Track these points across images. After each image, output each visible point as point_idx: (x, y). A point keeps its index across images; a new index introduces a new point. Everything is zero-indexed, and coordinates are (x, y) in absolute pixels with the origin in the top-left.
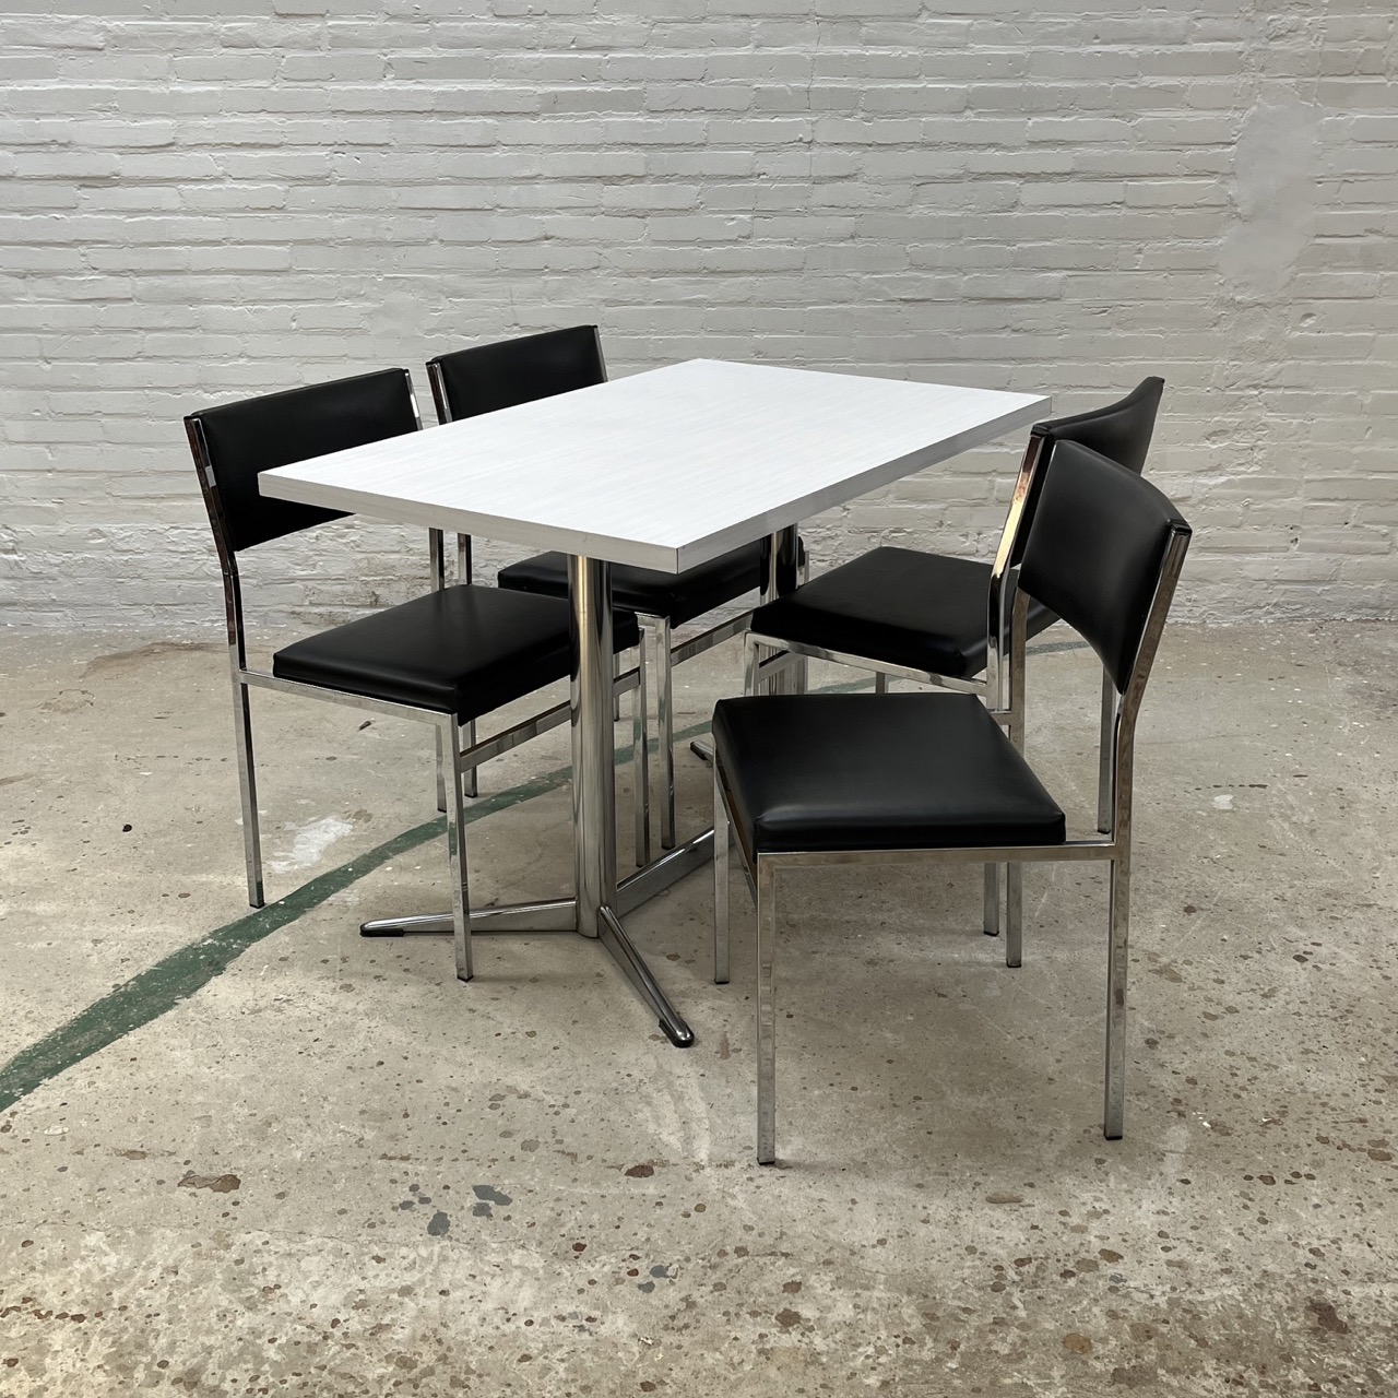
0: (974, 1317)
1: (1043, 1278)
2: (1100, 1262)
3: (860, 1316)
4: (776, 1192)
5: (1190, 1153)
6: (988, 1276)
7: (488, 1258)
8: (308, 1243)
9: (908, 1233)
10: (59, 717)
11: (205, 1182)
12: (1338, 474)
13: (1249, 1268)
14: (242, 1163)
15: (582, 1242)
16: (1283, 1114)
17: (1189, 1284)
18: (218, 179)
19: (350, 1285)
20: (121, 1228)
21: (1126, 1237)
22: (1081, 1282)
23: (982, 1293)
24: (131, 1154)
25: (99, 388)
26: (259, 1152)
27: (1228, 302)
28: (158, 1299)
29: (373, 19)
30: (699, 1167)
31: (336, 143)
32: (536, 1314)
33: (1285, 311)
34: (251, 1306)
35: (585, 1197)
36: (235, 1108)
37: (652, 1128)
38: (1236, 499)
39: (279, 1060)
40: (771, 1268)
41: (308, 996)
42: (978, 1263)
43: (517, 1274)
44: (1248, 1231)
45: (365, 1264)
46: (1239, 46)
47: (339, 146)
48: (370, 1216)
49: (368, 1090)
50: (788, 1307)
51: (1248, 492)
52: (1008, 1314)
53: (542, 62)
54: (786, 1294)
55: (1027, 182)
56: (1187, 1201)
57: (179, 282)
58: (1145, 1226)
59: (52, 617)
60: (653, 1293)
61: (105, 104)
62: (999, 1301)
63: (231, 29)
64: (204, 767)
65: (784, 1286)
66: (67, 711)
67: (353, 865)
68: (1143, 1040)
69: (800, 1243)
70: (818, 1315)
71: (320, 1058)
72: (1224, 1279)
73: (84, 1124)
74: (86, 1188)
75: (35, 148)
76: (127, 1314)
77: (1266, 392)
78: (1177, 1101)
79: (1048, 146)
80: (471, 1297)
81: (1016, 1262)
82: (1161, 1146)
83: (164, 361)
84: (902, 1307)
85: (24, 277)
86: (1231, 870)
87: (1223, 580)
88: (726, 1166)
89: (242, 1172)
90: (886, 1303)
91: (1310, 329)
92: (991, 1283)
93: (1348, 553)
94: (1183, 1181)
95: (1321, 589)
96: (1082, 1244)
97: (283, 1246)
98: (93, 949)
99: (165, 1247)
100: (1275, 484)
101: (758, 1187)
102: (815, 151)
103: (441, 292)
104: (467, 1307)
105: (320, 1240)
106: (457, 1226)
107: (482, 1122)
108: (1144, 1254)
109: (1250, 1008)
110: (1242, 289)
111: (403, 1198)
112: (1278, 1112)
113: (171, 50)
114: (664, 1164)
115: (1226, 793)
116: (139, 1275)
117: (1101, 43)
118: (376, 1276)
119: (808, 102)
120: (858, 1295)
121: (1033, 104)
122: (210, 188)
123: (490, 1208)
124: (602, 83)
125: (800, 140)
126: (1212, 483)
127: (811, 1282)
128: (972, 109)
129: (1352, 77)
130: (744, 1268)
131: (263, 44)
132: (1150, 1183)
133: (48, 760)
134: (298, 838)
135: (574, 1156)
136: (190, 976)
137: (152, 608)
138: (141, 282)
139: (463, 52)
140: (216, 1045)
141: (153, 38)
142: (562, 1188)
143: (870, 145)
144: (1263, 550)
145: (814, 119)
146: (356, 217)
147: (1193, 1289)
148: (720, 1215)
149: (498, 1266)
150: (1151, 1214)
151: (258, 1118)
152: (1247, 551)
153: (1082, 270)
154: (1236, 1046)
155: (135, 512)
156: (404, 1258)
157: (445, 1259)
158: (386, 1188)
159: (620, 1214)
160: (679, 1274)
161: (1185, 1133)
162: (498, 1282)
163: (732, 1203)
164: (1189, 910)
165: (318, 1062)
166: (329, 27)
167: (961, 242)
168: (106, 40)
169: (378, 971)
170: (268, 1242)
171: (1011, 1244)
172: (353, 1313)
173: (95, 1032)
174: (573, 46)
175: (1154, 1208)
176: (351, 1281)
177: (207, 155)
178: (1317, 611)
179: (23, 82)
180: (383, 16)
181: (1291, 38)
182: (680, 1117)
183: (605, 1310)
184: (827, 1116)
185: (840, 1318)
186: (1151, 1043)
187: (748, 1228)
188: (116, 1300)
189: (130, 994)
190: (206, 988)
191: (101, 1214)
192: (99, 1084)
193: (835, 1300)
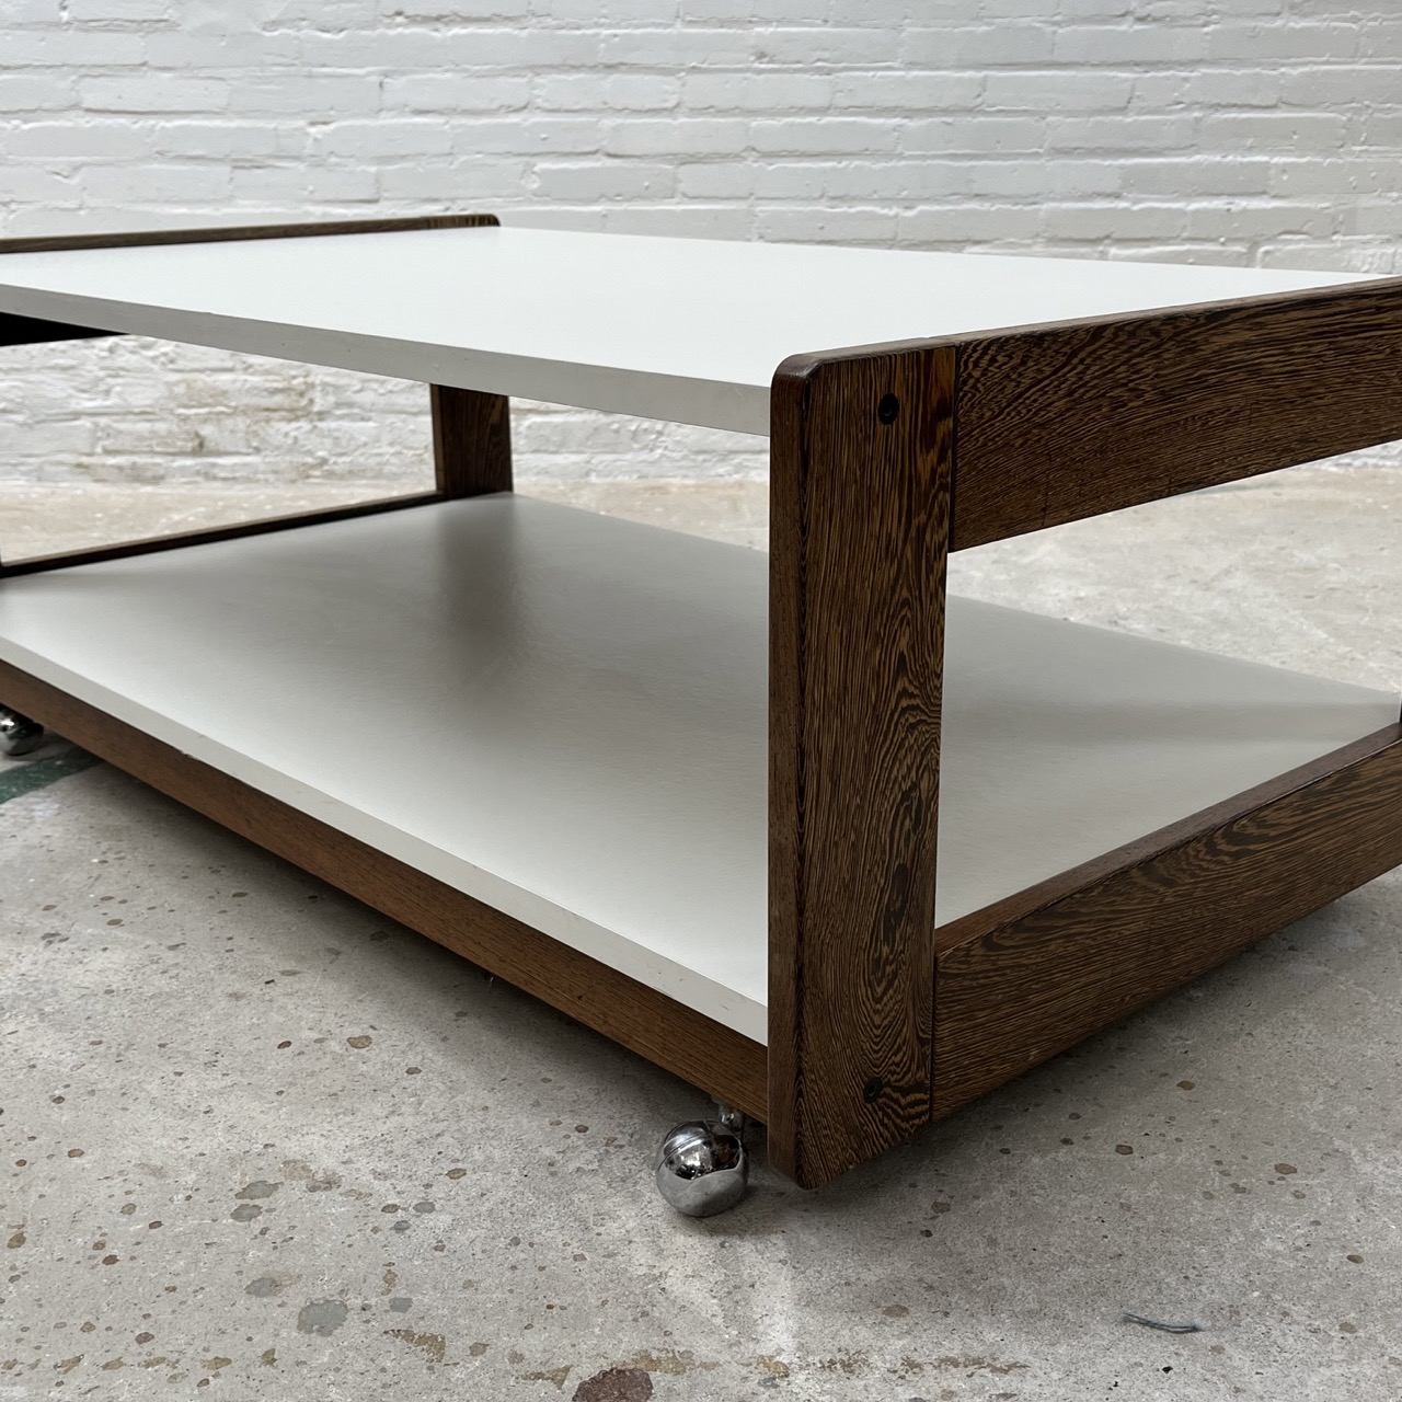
30: (775, 1372)
107: (206, 1255)
114: (681, 1364)
135: (435, 1345)
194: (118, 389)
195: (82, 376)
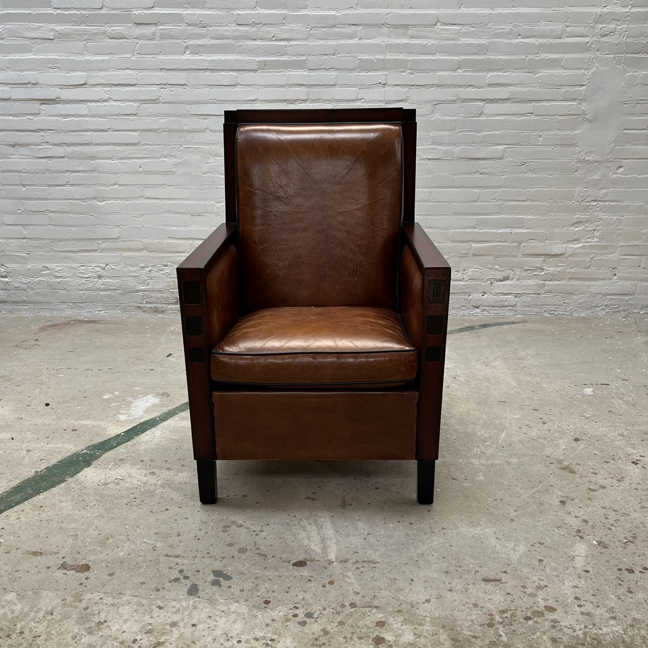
0: (479, 641)
1: (515, 621)
2: (544, 612)
3: (418, 640)
4: (371, 575)
5: (588, 557)
6: (485, 619)
7: (219, 607)
8: (123, 599)
9: (441, 596)
10: (22, 351)
11: (72, 568)
12: (635, 243)
13: (625, 617)
14: (92, 558)
15: (269, 599)
16: (635, 538)
17: (594, 625)
18: (106, 101)
19: (144, 621)
20: (25, 591)
21: (558, 600)
22: (535, 622)
23: (482, 628)
24: (35, 554)
25: (48, 199)
26: (101, 552)
27: (583, 160)
28: (41, 628)
29: (180, 26)
30: (331, 562)
31: (161, 84)
32: (243, 637)
33: (609, 165)
34: (90, 632)
35: (270, 576)
36: (91, 531)
37: (306, 542)
38: (586, 254)
39: (115, 508)
40: (369, 614)
41: (133, 477)
42: (479, 612)
43: (233, 616)
44: (623, 598)
45: (153, 610)
46: (587, 39)
47: (163, 85)
48: (157, 585)
49: (160, 522)
50: (378, 634)
51: (593, 251)
52: (497, 639)
53: (259, 46)
54: (377, 627)
55: (486, 103)
56: (589, 581)
57: (87, 149)
58: (567, 594)
59: (23, 308)
60: (306, 626)
61: (54, 65)
62: (492, 632)
63: (113, 30)
64: (90, 373)
65: (376, 623)
66: (27, 348)
67: (159, 417)
68: (558, 501)
69: (384, 601)
70: (394, 639)
71: (136, 507)
72: (612, 622)
73: (12, 538)
74: (9, 570)
75: (21, 86)
76: (23, 636)
77: (601, 203)
78: (579, 531)
79: (496, 86)
80: (209, 628)
81: (500, 611)
82: (572, 553)
83: (79, 186)
84: (440, 635)
85: (14, 147)
86: (596, 422)
87: (581, 294)
88: (345, 562)
89: (92, 563)
90: (431, 633)
91: (621, 173)
92: (487, 623)
93: (640, 281)
94: (585, 571)
95: (628, 298)
96: (534, 603)
97: (110, 600)
98: (26, 454)
99: (48, 601)
100: (605, 247)
101: (362, 572)
102: (387, 88)
103: (210, 154)
104: (206, 633)
105: (130, 597)
106: (203, 591)
107: (218, 539)
108: (568, 608)
109: (612, 486)
110: (589, 154)
111: (175, 576)
112: (631, 537)
113: (85, 40)
114: (312, 561)
115: (589, 387)
116: (32, 615)
117: (522, 38)
118: (159, 616)
119: (383, 65)
120: (416, 628)
121: (490, 66)
122: (102, 105)
123: (220, 582)
124: (287, 56)
125: (380, 83)
126: (576, 247)
127: (390, 622)
128: (461, 69)
129: (640, 54)
130: (355, 614)
131: (128, 37)
132: (568, 572)
133: (14, 370)
134: (133, 405)
135: (265, 556)
136: (74, 467)
137: (71, 304)
138: (69, 149)
139: (222, 41)
140: (84, 500)
141: (76, 34)
142: (259, 572)
143: (413, 86)
144: (599, 279)
145: (386, 73)
146: (170, 118)
147: (596, 627)
148: (341, 586)
149: (224, 612)
150: (570, 588)
151: (102, 535)
152: (593, 280)
153: (513, 145)
154: (606, 504)
155: (64, 258)
156: (174, 607)
157: (196, 608)
158: (166, 571)
159: (289, 585)
160: (320, 616)
161: (583, 547)
162: (223, 620)
163: (349, 580)
164: (577, 440)
165: (135, 508)
166: (160, 29)
167: (456, 132)
168: (55, 35)
169: (169, 466)
170: (102, 598)
171: (497, 602)
172: (144, 636)
173: (23, 494)
174: (274, 39)
175: (571, 584)
176: (145, 619)
177: (101, 89)
178: (626, 309)
179: (15, 54)
180: (185, 25)
181: (611, 36)
182: (321, 537)
183: (280, 635)
184: (397, 537)
185: (407, 641)
186: (563, 503)
187: (357, 593)
188: (18, 628)
189: (43, 475)
190: (81, 473)
191: (16, 583)
192: (23, 519)
193: (404, 630)
194: (152, 283)
195: (140, 279)
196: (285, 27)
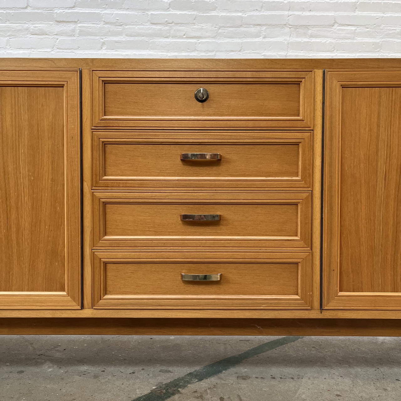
29: (98, 24)
53: (171, 43)
63: (35, 27)
113: (9, 36)
124: (196, 52)
131: (49, 34)
139: (137, 38)
166: (79, 27)
174: (185, 37)
180: (102, 23)
196: (195, 27)
